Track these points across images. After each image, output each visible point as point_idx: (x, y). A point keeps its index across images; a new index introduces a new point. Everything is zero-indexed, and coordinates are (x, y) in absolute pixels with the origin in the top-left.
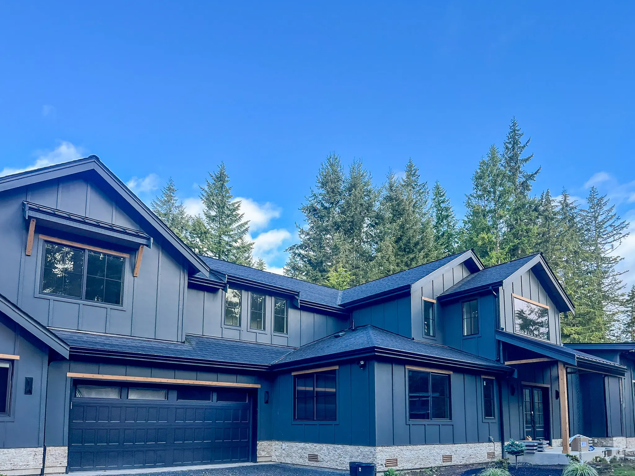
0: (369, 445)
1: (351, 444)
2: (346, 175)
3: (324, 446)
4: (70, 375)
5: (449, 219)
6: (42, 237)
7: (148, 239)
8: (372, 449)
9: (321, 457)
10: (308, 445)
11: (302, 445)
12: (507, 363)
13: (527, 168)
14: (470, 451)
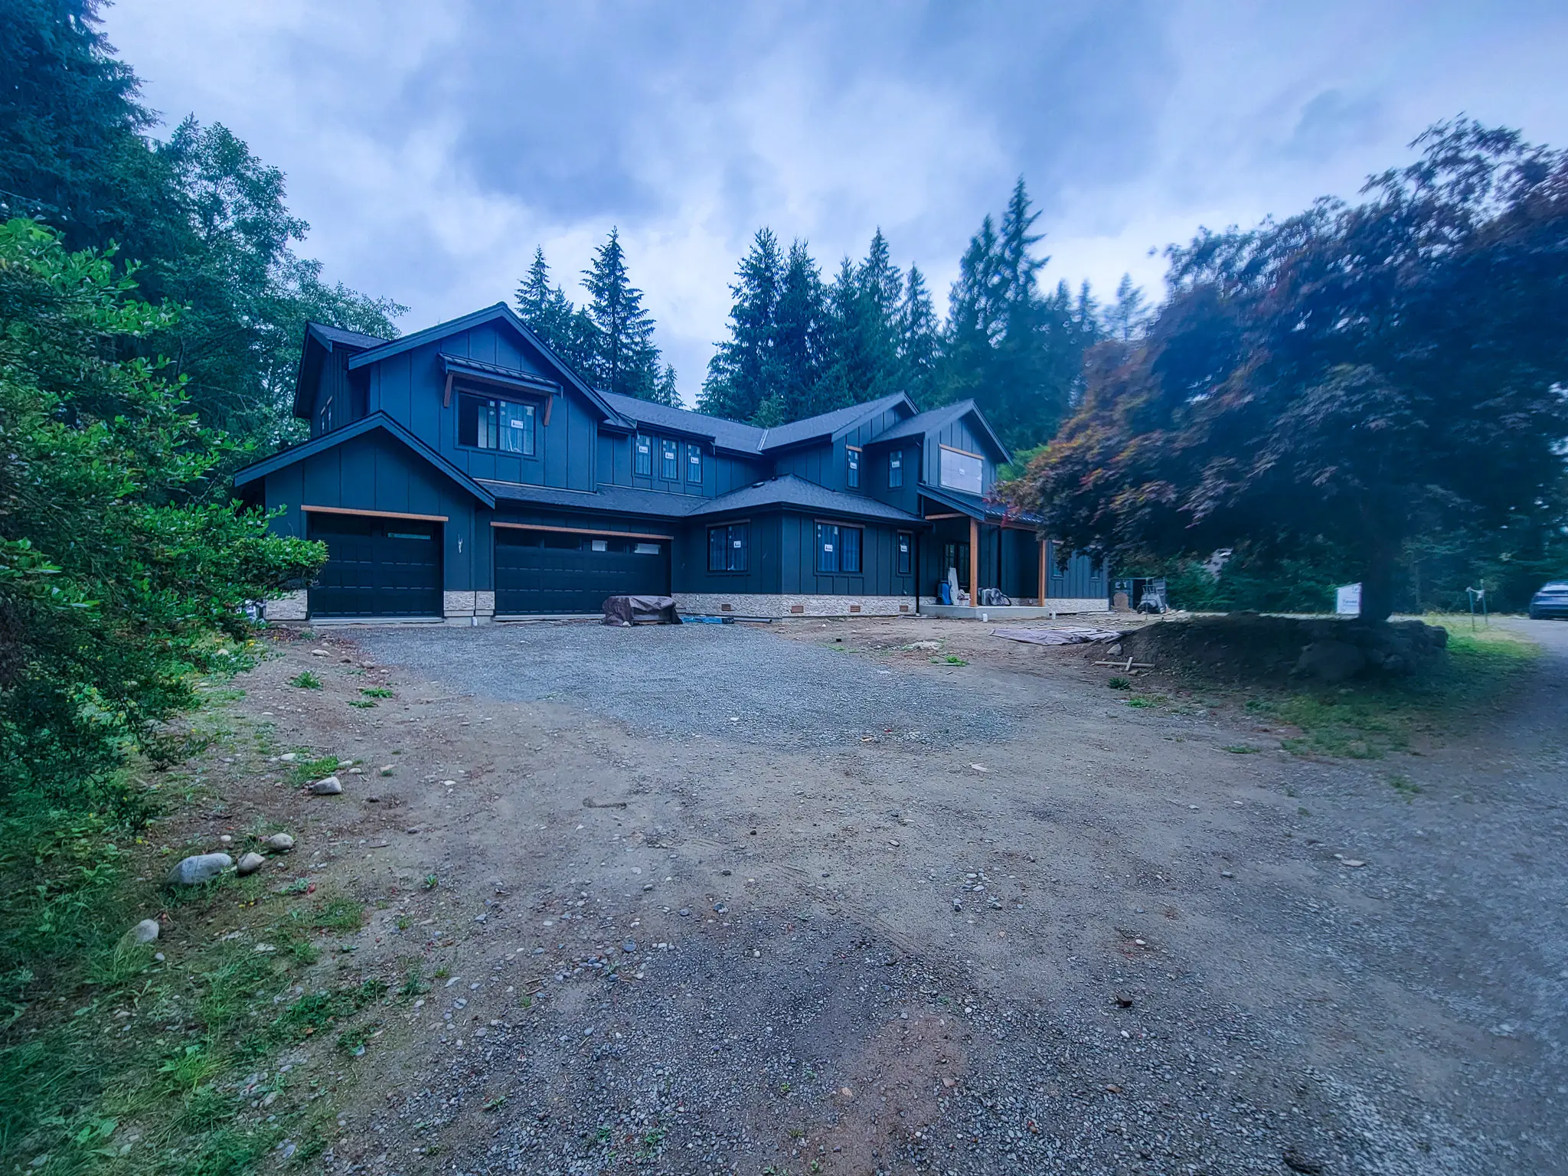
0: (777, 593)
1: (761, 593)
2: (784, 259)
3: (737, 596)
4: (493, 524)
5: (930, 317)
6: (458, 388)
7: (558, 388)
8: (778, 596)
9: (733, 606)
10: (721, 596)
11: (715, 596)
12: (927, 518)
13: (1034, 252)
14: (880, 604)
